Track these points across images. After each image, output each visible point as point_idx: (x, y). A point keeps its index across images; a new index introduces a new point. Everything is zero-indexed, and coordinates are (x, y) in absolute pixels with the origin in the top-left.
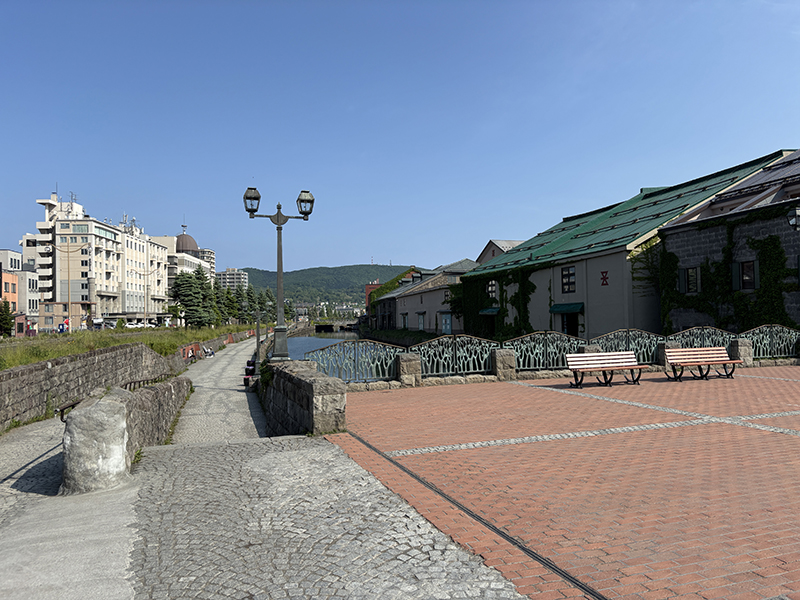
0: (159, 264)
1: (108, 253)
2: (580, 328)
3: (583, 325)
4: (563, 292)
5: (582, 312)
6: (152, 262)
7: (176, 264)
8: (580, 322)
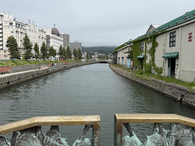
0: (42, 38)
1: (21, 33)
2: (176, 67)
3: (178, 65)
4: (170, 46)
5: (177, 57)
6: (39, 37)
7: (49, 38)
8: (176, 63)
